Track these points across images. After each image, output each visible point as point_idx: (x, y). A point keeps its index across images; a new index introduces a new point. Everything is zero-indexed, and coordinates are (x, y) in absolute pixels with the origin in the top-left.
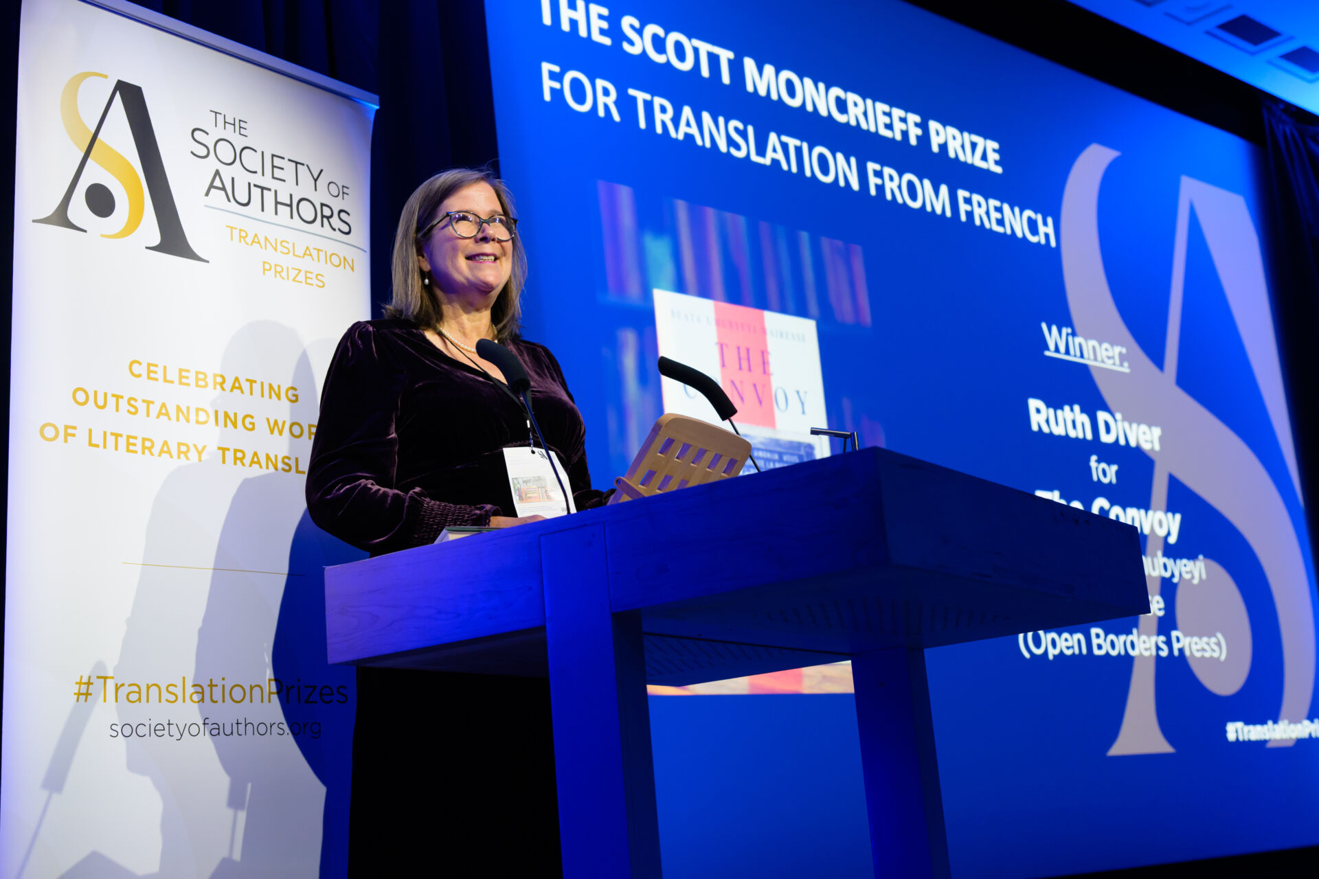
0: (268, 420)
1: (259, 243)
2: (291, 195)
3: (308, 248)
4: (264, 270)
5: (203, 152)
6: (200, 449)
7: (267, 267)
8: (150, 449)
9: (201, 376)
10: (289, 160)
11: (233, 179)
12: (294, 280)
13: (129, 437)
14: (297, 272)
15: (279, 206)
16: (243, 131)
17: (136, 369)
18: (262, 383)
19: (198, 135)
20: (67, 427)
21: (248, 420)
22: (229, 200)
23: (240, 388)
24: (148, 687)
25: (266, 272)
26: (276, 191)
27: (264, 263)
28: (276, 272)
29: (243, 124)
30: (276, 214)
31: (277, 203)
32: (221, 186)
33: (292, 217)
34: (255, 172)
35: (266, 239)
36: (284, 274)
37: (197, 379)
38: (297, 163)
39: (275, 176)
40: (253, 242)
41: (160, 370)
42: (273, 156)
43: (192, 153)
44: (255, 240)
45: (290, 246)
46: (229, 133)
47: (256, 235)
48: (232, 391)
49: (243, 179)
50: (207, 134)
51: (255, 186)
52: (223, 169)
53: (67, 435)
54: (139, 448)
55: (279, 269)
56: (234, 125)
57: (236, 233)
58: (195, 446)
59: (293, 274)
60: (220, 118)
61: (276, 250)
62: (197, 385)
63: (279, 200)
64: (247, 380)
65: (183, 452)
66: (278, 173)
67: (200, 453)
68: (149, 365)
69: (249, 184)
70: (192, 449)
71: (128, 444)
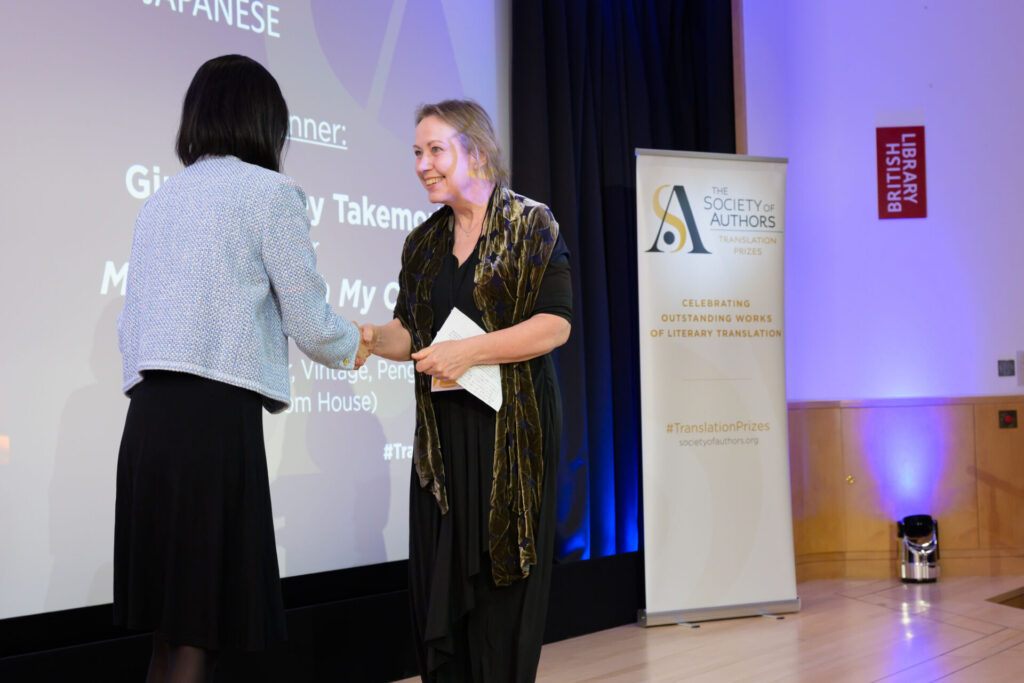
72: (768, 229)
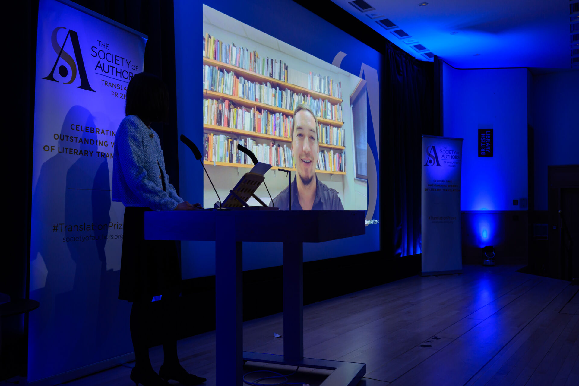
0: (112, 143)
1: (111, 85)
2: (121, 70)
3: (125, 87)
4: (112, 94)
5: (95, 54)
6: (91, 152)
7: (113, 93)
8: (76, 153)
9: (92, 129)
10: (121, 58)
11: (104, 64)
12: (121, 98)
13: (70, 149)
14: (122, 95)
15: (117, 73)
16: (107, 48)
17: (73, 127)
18: (110, 131)
19: (93, 49)
20: (52, 147)
21: (106, 143)
22: (102, 71)
23: (104, 133)
24: (74, 227)
25: (113, 95)
26: (116, 68)
27: (112, 92)
28: (116, 95)
29: (107, 45)
30: (116, 76)
31: (117, 72)
32: (100, 66)
33: (121, 77)
34: (111, 62)
35: (113, 84)
36: (118, 96)
37: (91, 130)
38: (123, 59)
39: (117, 63)
40: (109, 85)
41: (80, 127)
42: (116, 56)
43: (92, 55)
44: (110, 85)
45: (120, 86)
46: (103, 49)
47: (110, 83)
48: (101, 134)
49: (107, 64)
50: (96, 48)
51: (110, 66)
52: (101, 60)
53: (52, 149)
54: (73, 152)
55: (116, 94)
56: (105, 45)
57: (104, 82)
58: (90, 152)
59: (121, 95)
60: (101, 43)
61: (116, 87)
62: (91, 132)
63: (117, 71)
64: (106, 130)
65: (86, 154)
66: (117, 62)
67: (91, 154)
68: (77, 126)
69: (109, 66)
70: (89, 152)
71: (70, 151)
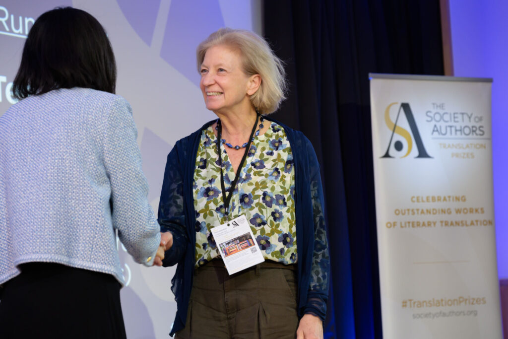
72: (479, 137)
